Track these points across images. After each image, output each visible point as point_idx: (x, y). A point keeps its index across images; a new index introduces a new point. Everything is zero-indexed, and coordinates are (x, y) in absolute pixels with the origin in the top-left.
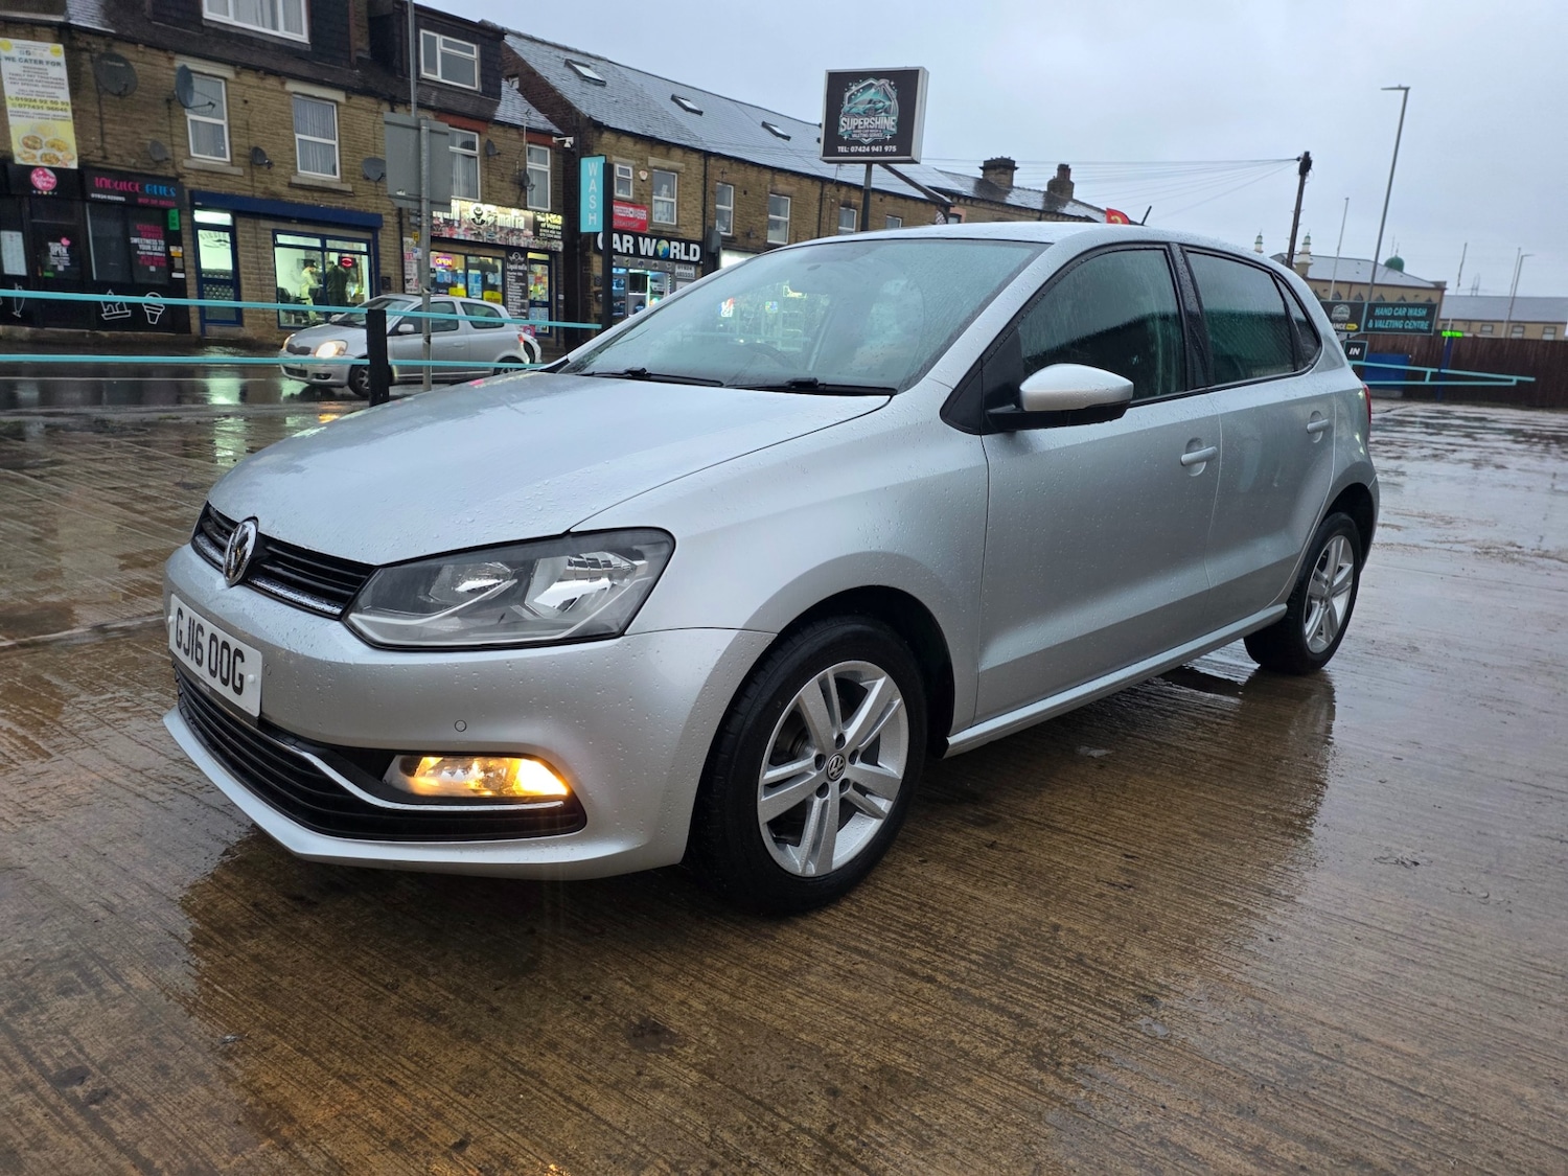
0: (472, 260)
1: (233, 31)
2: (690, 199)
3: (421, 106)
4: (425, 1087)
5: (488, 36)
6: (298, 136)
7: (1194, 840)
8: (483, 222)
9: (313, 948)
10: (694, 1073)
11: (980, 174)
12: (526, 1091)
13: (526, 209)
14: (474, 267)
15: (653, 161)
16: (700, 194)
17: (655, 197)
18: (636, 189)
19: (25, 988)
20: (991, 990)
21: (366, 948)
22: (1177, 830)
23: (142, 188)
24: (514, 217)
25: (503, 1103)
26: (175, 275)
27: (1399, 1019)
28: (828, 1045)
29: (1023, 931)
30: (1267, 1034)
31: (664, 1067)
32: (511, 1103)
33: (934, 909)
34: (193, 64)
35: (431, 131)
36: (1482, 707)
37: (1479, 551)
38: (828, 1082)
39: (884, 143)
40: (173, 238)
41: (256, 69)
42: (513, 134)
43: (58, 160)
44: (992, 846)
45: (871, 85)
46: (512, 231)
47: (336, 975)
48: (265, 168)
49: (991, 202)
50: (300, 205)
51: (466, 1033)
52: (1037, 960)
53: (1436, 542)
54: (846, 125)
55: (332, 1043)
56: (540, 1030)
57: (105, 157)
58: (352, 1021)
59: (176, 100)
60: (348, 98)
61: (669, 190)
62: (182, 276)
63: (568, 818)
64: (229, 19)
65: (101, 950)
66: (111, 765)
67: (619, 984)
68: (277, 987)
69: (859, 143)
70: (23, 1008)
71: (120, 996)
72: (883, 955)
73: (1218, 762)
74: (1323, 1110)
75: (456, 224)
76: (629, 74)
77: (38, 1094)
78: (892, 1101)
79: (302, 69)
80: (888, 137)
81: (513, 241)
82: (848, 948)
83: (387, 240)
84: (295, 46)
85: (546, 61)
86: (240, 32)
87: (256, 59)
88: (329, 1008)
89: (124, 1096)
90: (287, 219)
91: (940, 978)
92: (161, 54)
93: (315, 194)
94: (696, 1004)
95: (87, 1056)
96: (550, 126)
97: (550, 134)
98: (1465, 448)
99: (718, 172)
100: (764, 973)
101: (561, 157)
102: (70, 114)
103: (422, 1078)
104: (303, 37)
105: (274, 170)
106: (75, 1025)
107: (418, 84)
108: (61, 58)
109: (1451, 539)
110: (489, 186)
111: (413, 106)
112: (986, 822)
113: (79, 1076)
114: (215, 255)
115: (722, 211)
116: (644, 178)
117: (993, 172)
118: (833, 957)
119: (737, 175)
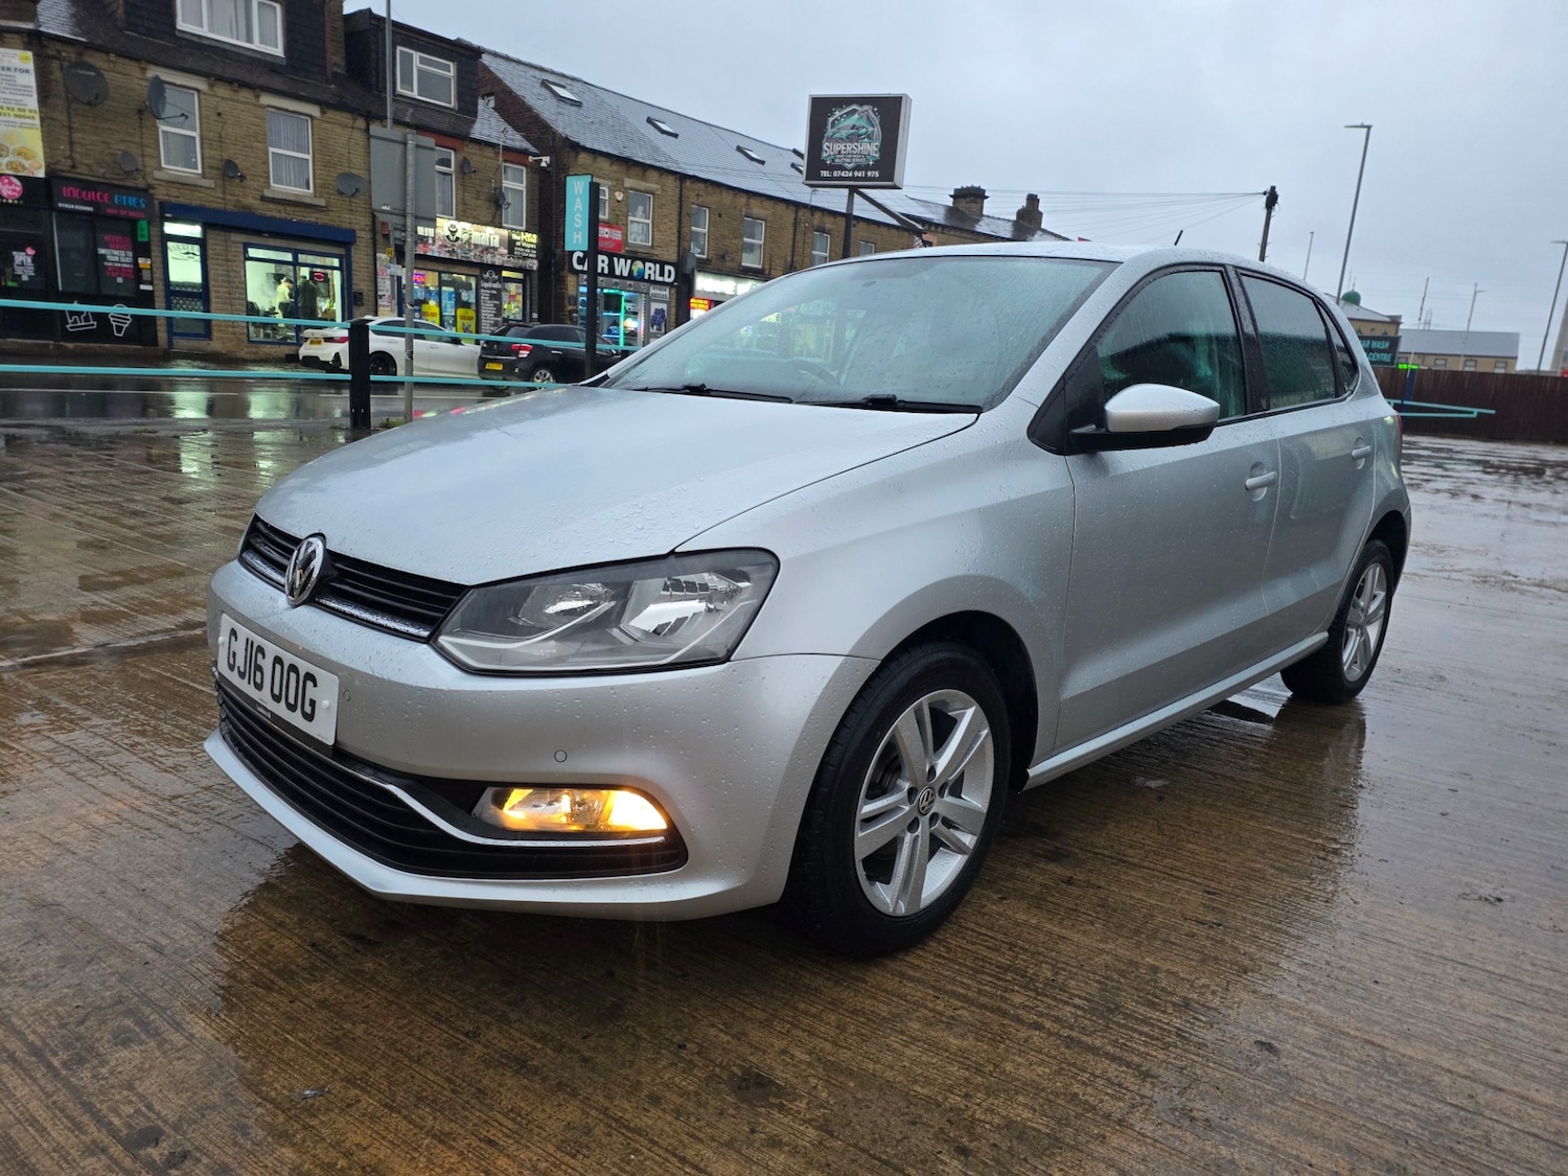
0: (445, 277)
1: (207, 42)
2: (665, 220)
3: (397, 122)
4: (528, 1147)
5: (465, 55)
6: (271, 150)
7: (1272, 875)
8: (457, 239)
9: (383, 993)
10: (810, 1129)
11: (950, 202)
12: (636, 1151)
13: (501, 227)
14: (448, 284)
15: (629, 182)
16: (675, 217)
17: (630, 218)
18: (612, 210)
19: (79, 1038)
20: (1103, 1037)
21: (437, 992)
22: (1252, 865)
23: (111, 198)
24: (488, 235)
25: (614, 1164)
26: (143, 287)
27: (1527, 1068)
28: (946, 1099)
29: (1122, 973)
30: (1396, 1083)
31: (776, 1123)
32: (623, 1165)
33: (1025, 950)
34: (166, 75)
35: (417, 146)
36: (1522, 738)
37: (1477, 580)
38: (954, 1140)
39: (867, 168)
40: (142, 250)
41: (230, 82)
42: (489, 153)
43: (24, 168)
44: (1070, 881)
45: (854, 111)
46: (488, 249)
47: (411, 1022)
48: (237, 181)
49: (961, 230)
50: (274, 218)
51: (560, 1086)
52: (1143, 1005)
53: (1434, 571)
54: (829, 150)
55: (420, 1099)
56: (638, 1082)
57: (73, 167)
58: (436, 1073)
59: (149, 109)
60: (323, 113)
61: (644, 212)
62: (150, 288)
63: (668, 854)
64: (204, 31)
65: (155, 995)
66: (137, 792)
67: (713, 1031)
68: (351, 1036)
69: (842, 168)
70: (81, 1061)
71: (185, 1046)
72: (984, 1000)
73: (1277, 794)
74: (1475, 1167)
75: (430, 241)
76: (606, 96)
77: (111, 1158)
78: (1025, 1160)
79: (277, 82)
80: (871, 163)
81: (488, 259)
82: (945, 992)
83: (360, 255)
84: (268, 59)
85: (522, 80)
86: (214, 44)
87: (230, 72)
88: (411, 1059)
89: (205, 1160)
90: (258, 232)
91: (1048, 1024)
92: (134, 63)
93: (289, 208)
94: (799, 1054)
95: (158, 1114)
96: (526, 145)
97: (526, 153)
98: (1438, 478)
99: (693, 194)
100: (862, 1020)
101: (537, 176)
102: (37, 122)
103: (522, 1137)
104: (278, 51)
105: (248, 182)
106: (140, 1079)
107: (394, 100)
108: (30, 66)
109: (1447, 567)
110: (465, 204)
111: (389, 122)
112: (1056, 856)
113: (152, 1136)
114: (184, 268)
115: (698, 233)
116: (620, 198)
117: (963, 200)
118: (932, 1001)
119: (712, 198)
